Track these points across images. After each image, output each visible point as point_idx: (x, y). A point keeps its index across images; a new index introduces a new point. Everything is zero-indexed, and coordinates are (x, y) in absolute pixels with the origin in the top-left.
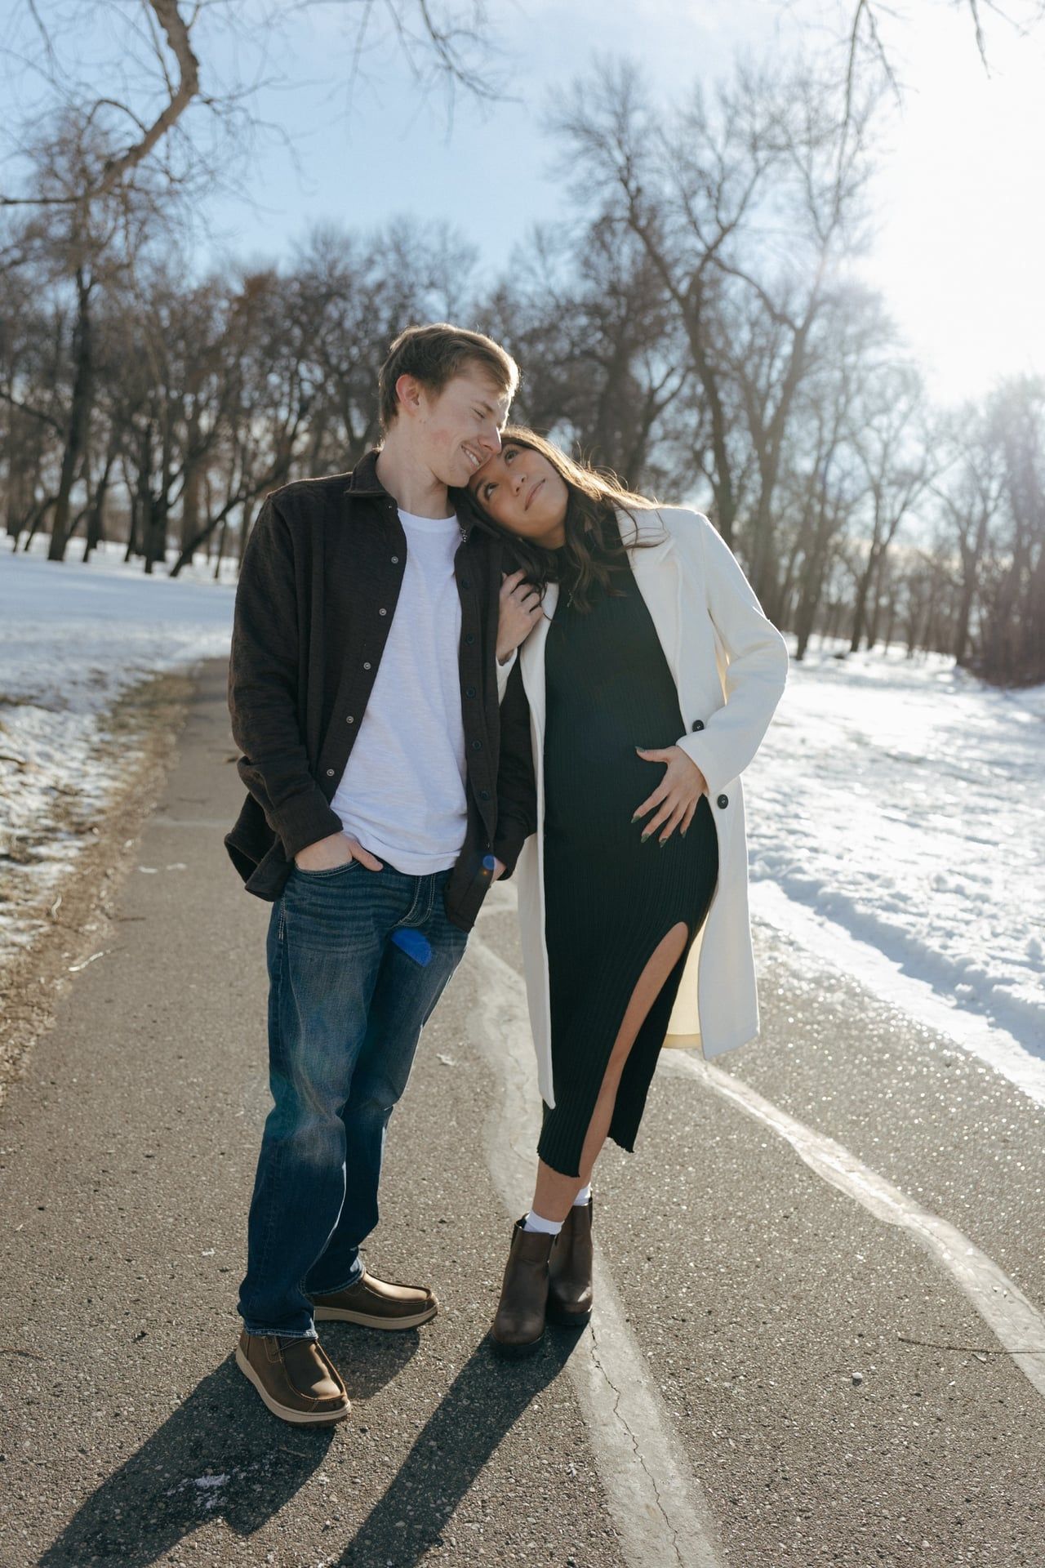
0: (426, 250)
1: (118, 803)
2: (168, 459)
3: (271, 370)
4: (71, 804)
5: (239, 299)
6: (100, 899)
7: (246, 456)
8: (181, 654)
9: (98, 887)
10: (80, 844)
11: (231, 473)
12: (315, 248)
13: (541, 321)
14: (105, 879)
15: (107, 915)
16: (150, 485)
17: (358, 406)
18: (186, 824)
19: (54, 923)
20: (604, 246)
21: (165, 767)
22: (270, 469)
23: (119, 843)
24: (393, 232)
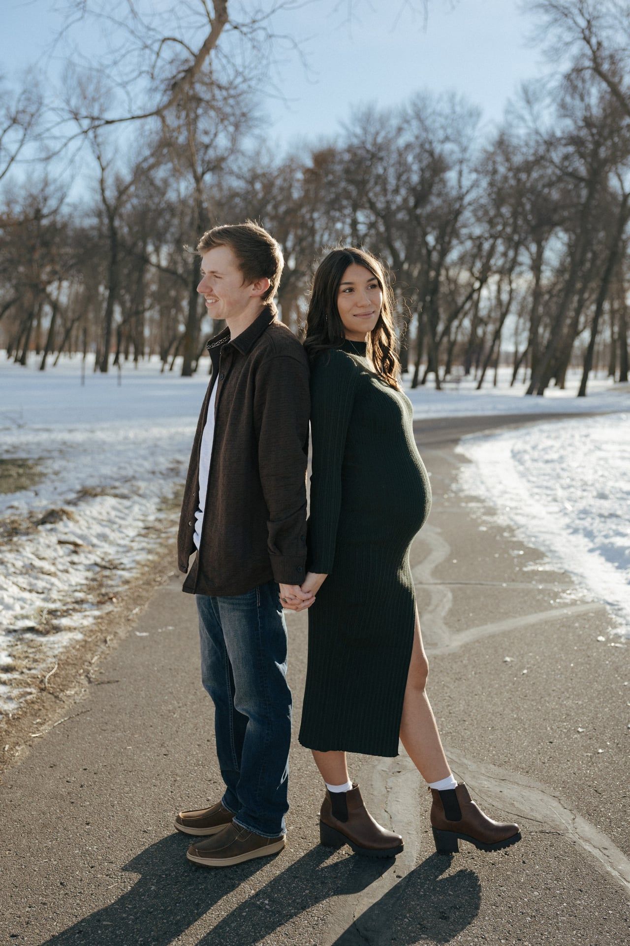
1: (143, 574)
6: (90, 664)
9: (94, 653)
10: (97, 613)
14: (103, 645)
15: (89, 680)
19: (42, 691)
23: (129, 610)
24: (414, 105)
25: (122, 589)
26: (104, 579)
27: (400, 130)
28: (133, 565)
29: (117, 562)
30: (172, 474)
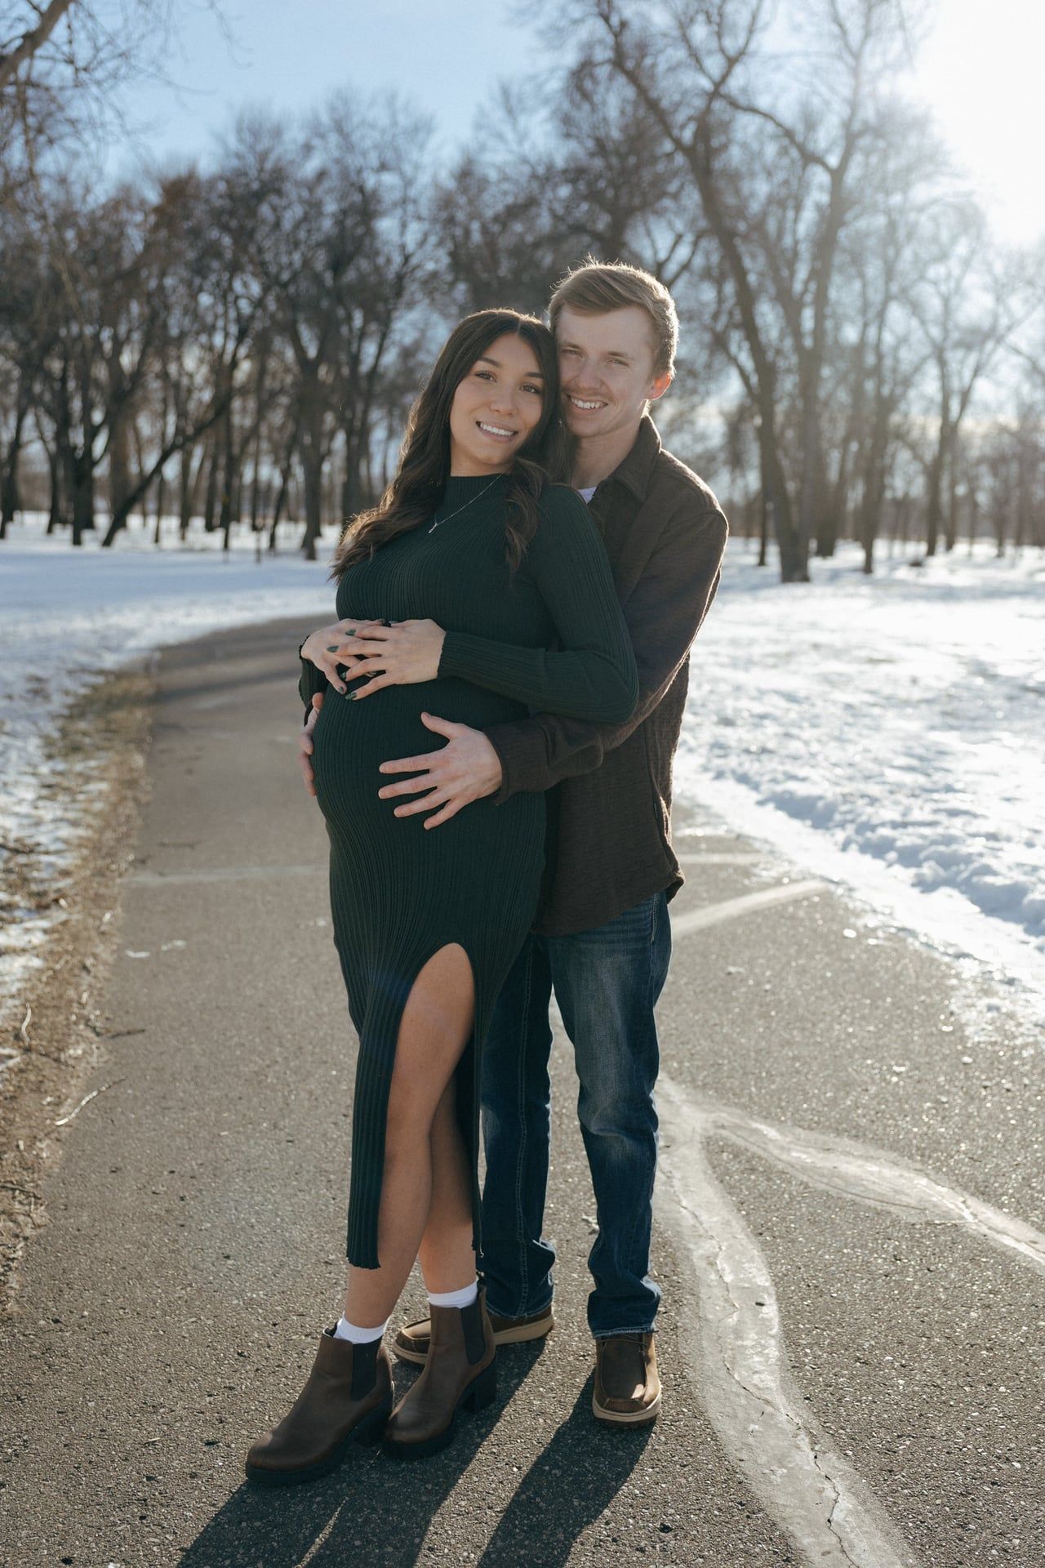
0: (373, 126)
1: (84, 859)
2: (88, 407)
3: (201, 290)
4: (26, 865)
5: (158, 210)
6: (82, 1006)
7: (177, 393)
8: (132, 643)
9: (77, 986)
10: (45, 924)
11: (164, 415)
12: (241, 140)
13: (516, 196)
14: (84, 974)
15: (94, 1029)
16: (72, 441)
17: (308, 321)
18: (174, 879)
19: (28, 1050)
20: (586, 96)
21: (136, 800)
22: (209, 406)
23: (94, 917)
24: (333, 109)
25: (63, 884)
26: (25, 870)
27: (308, 149)
28: (59, 846)
29: (29, 842)
30: (39, 700)
